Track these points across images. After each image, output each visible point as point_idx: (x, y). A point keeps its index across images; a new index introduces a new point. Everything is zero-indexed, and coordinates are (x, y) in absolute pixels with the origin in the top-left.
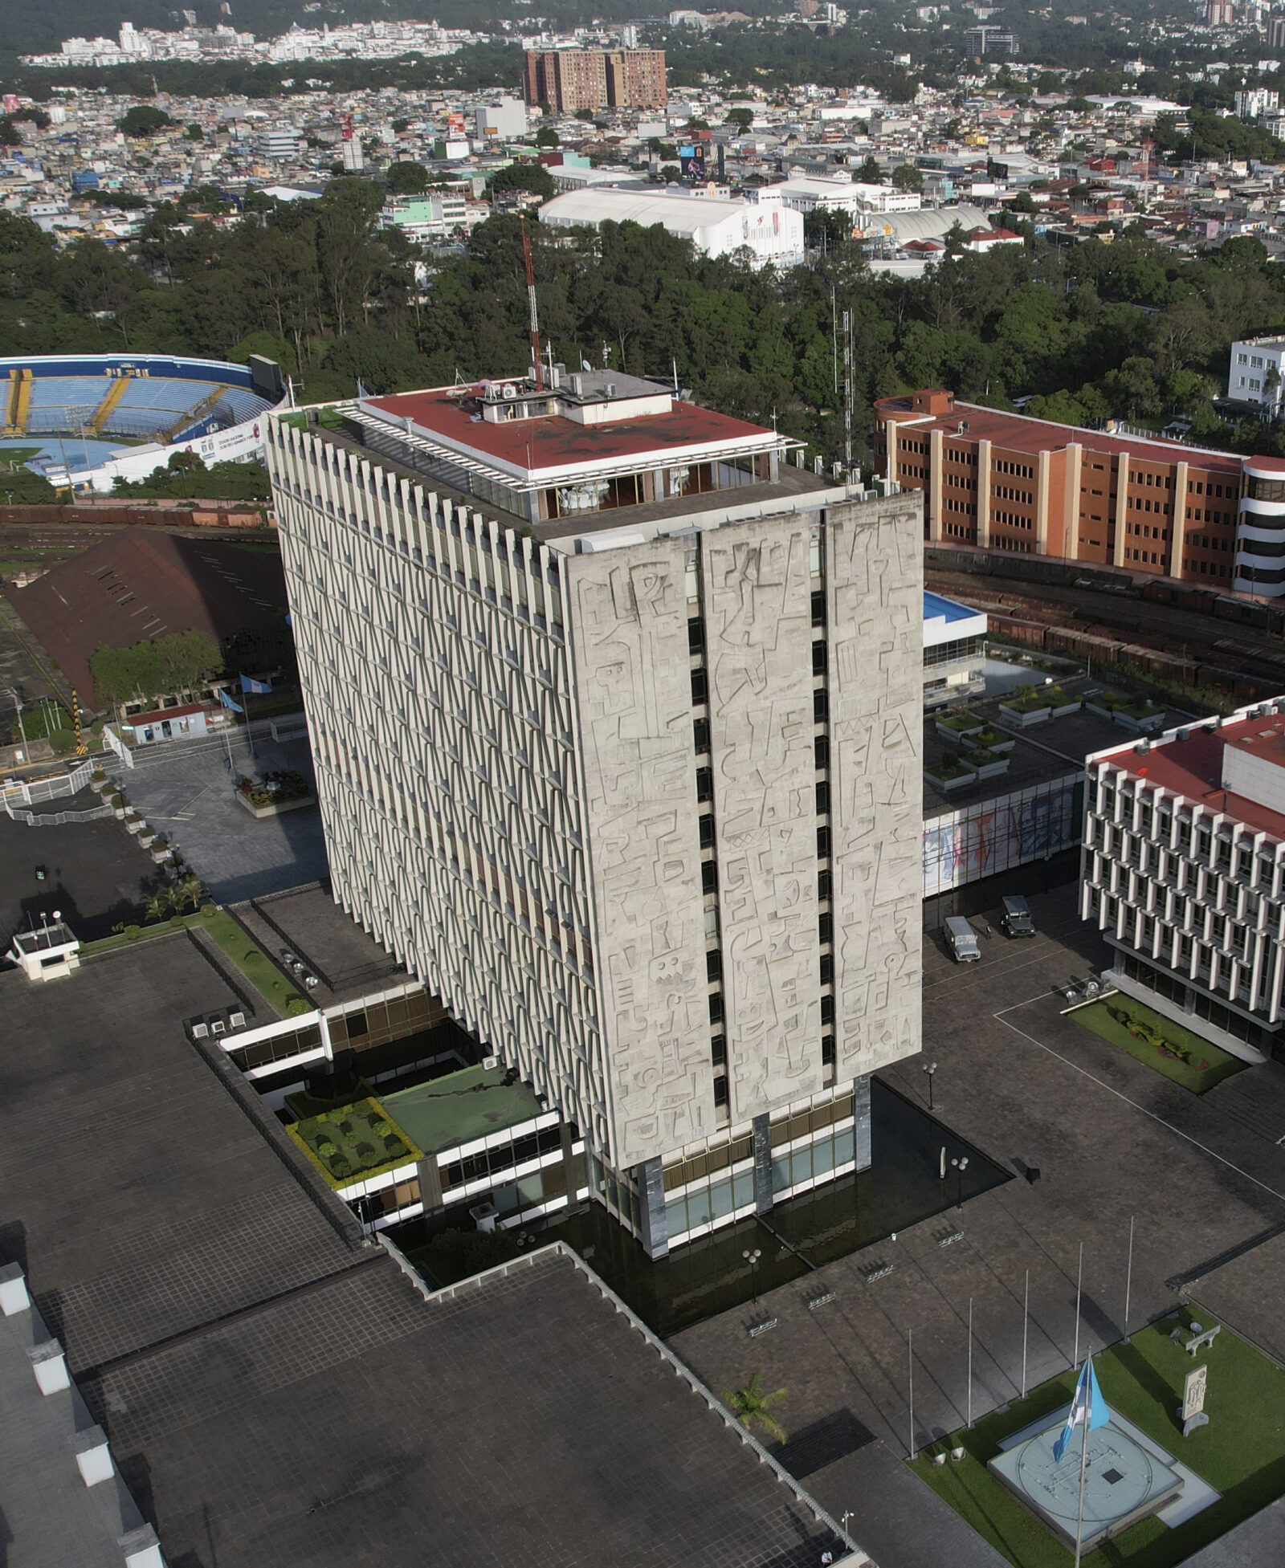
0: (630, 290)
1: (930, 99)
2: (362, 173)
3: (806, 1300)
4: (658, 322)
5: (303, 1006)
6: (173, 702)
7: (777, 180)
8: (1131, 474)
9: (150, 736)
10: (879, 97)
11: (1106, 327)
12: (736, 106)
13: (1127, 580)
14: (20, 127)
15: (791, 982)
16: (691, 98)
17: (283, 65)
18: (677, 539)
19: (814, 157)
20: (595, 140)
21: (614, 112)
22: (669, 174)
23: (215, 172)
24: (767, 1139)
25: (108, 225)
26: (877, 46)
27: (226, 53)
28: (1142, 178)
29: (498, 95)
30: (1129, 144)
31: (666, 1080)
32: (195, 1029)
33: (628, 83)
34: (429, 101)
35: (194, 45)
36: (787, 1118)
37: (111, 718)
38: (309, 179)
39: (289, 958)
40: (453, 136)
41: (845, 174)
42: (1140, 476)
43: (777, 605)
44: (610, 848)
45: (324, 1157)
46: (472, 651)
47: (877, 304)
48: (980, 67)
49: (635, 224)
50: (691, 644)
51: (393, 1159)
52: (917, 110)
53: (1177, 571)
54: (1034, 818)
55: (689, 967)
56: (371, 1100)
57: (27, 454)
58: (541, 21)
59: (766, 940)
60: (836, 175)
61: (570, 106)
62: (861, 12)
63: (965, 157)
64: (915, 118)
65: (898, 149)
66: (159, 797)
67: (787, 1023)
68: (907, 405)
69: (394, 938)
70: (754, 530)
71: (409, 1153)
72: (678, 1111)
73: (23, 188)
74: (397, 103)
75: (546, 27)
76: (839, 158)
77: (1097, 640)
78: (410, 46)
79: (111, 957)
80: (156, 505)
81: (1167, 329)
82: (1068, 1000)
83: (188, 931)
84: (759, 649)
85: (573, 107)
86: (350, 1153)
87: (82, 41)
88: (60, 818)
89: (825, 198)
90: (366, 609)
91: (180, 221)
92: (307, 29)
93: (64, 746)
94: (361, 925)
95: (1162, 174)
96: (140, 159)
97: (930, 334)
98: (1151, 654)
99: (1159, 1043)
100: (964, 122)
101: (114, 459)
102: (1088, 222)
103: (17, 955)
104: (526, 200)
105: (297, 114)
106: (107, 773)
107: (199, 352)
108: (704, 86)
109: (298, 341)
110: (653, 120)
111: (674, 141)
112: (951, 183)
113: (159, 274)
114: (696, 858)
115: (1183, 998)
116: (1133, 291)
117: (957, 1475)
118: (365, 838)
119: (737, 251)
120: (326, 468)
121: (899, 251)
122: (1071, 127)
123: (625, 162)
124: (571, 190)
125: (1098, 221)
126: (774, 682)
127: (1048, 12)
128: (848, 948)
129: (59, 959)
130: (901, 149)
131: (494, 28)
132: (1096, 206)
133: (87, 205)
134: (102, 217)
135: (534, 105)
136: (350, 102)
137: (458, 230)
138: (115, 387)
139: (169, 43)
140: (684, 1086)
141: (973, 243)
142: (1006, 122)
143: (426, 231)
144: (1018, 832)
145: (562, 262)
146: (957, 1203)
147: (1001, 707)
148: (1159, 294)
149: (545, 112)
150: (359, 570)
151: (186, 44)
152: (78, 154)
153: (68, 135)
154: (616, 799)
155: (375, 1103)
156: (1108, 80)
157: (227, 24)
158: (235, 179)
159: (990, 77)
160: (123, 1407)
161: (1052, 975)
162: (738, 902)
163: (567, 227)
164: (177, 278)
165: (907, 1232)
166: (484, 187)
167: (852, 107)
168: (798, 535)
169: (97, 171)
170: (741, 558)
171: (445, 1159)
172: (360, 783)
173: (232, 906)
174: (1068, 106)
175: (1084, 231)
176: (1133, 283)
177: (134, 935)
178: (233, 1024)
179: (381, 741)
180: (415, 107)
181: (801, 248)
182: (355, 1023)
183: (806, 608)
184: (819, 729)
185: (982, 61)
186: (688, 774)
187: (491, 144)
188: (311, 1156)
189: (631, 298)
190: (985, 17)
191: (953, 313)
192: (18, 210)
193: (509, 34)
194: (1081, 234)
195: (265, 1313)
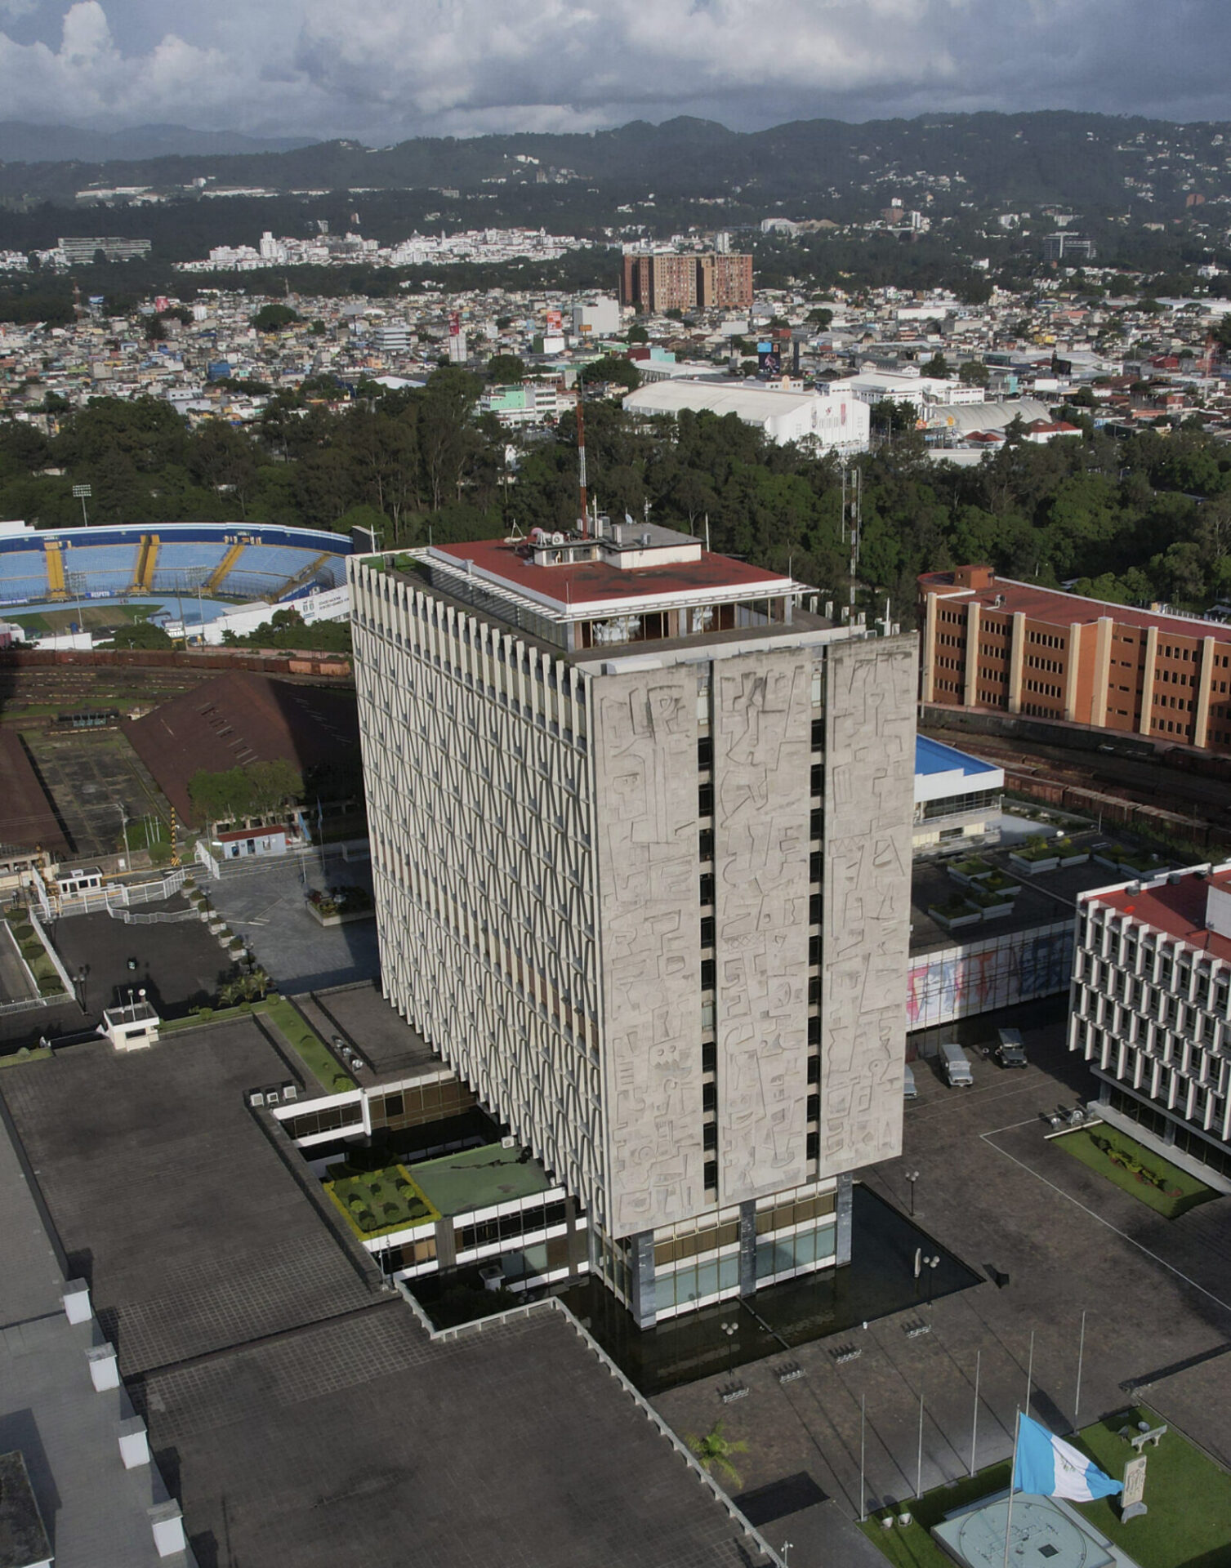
0: (702, 474)
1: (1005, 301)
2: (466, 364)
3: (778, 1374)
4: (727, 503)
5: (348, 1084)
6: (258, 823)
7: (848, 374)
8: (1160, 647)
9: (236, 852)
10: (955, 299)
11: (1157, 515)
12: (817, 307)
13: (1150, 748)
14: (167, 324)
15: (779, 1077)
16: (776, 299)
17: (402, 268)
18: (691, 666)
19: (886, 354)
20: (682, 337)
21: (703, 312)
22: (748, 369)
23: (334, 363)
24: (752, 1225)
25: (235, 409)
26: (958, 252)
27: (352, 258)
28: (1203, 376)
29: (596, 294)
30: (1194, 343)
31: (660, 1159)
32: (253, 1098)
33: (716, 285)
34: (531, 301)
35: (325, 251)
36: (773, 1208)
37: (204, 833)
38: (417, 370)
39: (340, 1042)
40: (550, 332)
41: (914, 370)
42: (1168, 649)
43: (779, 730)
44: (619, 940)
45: (354, 1212)
46: (510, 764)
47: (935, 489)
48: (1056, 272)
49: (712, 412)
50: (700, 761)
51: (414, 1218)
52: (990, 311)
53: (1201, 740)
54: (1035, 959)
55: (685, 1055)
56: (400, 1167)
57: (150, 610)
58: (641, 228)
59: (758, 1037)
60: (905, 371)
61: (661, 306)
62: (945, 220)
63: (1033, 354)
64: (987, 318)
65: (967, 347)
66: (239, 904)
67: (774, 1116)
68: (950, 580)
69: (432, 1029)
70: (761, 661)
71: (428, 1213)
72: (670, 1188)
73: (165, 377)
74: (502, 302)
75: (645, 234)
76: (909, 355)
77: (1112, 800)
78: (518, 251)
79: (186, 1034)
80: (258, 653)
81: (1213, 517)
82: (1052, 1126)
83: (254, 1016)
84: (761, 769)
85: (664, 307)
86: (377, 1210)
87: (227, 248)
88: (152, 918)
89: (893, 392)
90: (424, 729)
91: (299, 406)
92: (426, 236)
93: (161, 857)
94: (405, 1017)
95: (1224, 372)
96: (269, 352)
97: (983, 518)
98: (1164, 814)
99: (1137, 1170)
100: (1035, 322)
101: (225, 615)
102: (1146, 415)
103: (106, 1028)
104: (612, 391)
105: (411, 312)
106: (197, 882)
107: (308, 523)
108: (789, 289)
109: (396, 515)
110: (738, 319)
111: (756, 338)
112: (1016, 378)
113: (277, 452)
114: (697, 956)
115: (1164, 1130)
116: (1185, 481)
117: (902, 1539)
118: (412, 937)
119: (804, 439)
120: (397, 604)
121: (960, 441)
122: (1138, 327)
123: (708, 358)
124: (652, 382)
125: (1156, 415)
126: (774, 800)
127: (1127, 219)
128: (834, 1051)
129: (141, 1033)
130: (971, 347)
131: (598, 236)
132: (1156, 401)
133: (219, 391)
134: (230, 402)
135: (628, 305)
136: (460, 302)
137: (548, 417)
138: (232, 551)
139: (303, 250)
140: (676, 1166)
141: (1032, 434)
142: (1076, 322)
143: (519, 418)
144: (1018, 971)
145: (642, 446)
146: (928, 1300)
147: (1012, 856)
148: (1211, 484)
149: (638, 312)
150: (419, 694)
151: (317, 251)
152: (215, 347)
153: (208, 330)
154: (626, 896)
155: (404, 1171)
156: (1179, 283)
157: (354, 233)
158: (351, 369)
159: (1064, 280)
160: (162, 1408)
161: (1040, 1103)
162: (733, 999)
163: (648, 415)
164: (292, 456)
165: (878, 1322)
166: (575, 379)
167: (928, 308)
168: (802, 667)
169: (230, 362)
170: (749, 684)
171: (460, 1221)
172: (410, 887)
173: (294, 997)
174: (1138, 308)
175: (1141, 424)
176: (1186, 474)
177: (207, 1016)
178: (286, 1096)
179: (430, 847)
180: (519, 307)
181: (866, 438)
182: (393, 1104)
183: (806, 733)
184: (815, 846)
185: (1059, 265)
186: (692, 878)
187: (585, 340)
188: (343, 1211)
189: (702, 479)
190: (1065, 224)
191: (1007, 499)
192: (158, 396)
193: (611, 240)
194: (1139, 427)
195: (291, 1340)
